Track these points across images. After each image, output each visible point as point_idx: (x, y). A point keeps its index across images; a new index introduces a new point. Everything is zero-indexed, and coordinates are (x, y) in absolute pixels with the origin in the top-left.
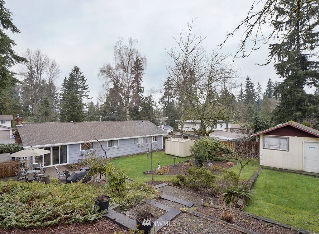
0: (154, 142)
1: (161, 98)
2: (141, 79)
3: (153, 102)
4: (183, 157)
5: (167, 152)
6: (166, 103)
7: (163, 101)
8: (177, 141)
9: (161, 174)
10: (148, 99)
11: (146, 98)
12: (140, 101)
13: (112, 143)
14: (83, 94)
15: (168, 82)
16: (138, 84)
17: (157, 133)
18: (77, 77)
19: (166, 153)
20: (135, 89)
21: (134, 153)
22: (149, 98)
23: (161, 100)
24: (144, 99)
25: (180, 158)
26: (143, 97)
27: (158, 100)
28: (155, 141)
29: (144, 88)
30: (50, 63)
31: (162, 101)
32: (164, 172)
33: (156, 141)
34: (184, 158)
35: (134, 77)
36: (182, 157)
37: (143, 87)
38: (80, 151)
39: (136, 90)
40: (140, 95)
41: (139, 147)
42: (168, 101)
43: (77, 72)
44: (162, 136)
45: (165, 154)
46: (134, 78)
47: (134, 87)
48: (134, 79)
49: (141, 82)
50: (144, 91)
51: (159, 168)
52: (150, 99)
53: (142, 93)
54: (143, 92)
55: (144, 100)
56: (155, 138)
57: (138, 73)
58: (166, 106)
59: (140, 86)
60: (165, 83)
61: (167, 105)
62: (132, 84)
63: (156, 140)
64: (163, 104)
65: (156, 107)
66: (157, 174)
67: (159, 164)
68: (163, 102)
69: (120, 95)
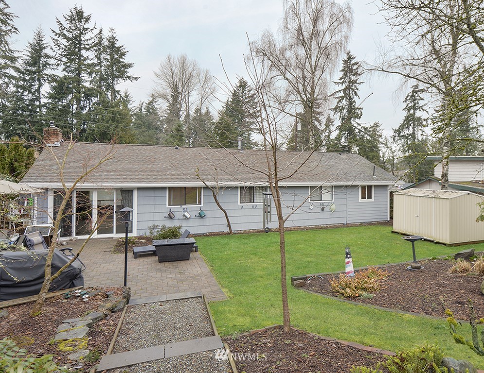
0: (364, 200)
1: (397, 128)
2: (356, 94)
3: (381, 136)
4: (448, 242)
5: (397, 226)
6: (407, 138)
7: (402, 134)
8: (428, 197)
9: (349, 297)
10: (369, 131)
11: (366, 129)
12: (355, 136)
13: (251, 195)
14: (253, 127)
15: (413, 96)
16: (351, 103)
17: (373, 178)
18: (244, 97)
19: (394, 230)
20: (345, 111)
21: (311, 223)
22: (371, 129)
23: (398, 131)
24: (361, 131)
25: (438, 246)
26: (359, 127)
27: (392, 133)
28: (366, 200)
29: (362, 109)
30: (202, 77)
31: (399, 134)
32: (365, 289)
33: (370, 200)
34: (451, 245)
35: (343, 90)
36: (445, 244)
37: (359, 109)
38: (167, 206)
39: (347, 115)
40: (353, 123)
41: (323, 209)
42: (414, 133)
43: (243, 89)
44: (386, 186)
45: (393, 232)
46: (342, 92)
47: (343, 109)
48: (342, 94)
49: (355, 98)
50: (361, 115)
51: (350, 268)
52: (374, 131)
53: (357, 120)
54: (360, 118)
55: (362, 133)
56: (367, 192)
57: (350, 82)
58: (407, 143)
59: (354, 106)
60: (407, 97)
61: (409, 143)
62: (338, 103)
63: (370, 197)
64: (401, 139)
65: (388, 148)
66: (334, 293)
67: (347, 254)
68: (403, 136)
69: (316, 125)
